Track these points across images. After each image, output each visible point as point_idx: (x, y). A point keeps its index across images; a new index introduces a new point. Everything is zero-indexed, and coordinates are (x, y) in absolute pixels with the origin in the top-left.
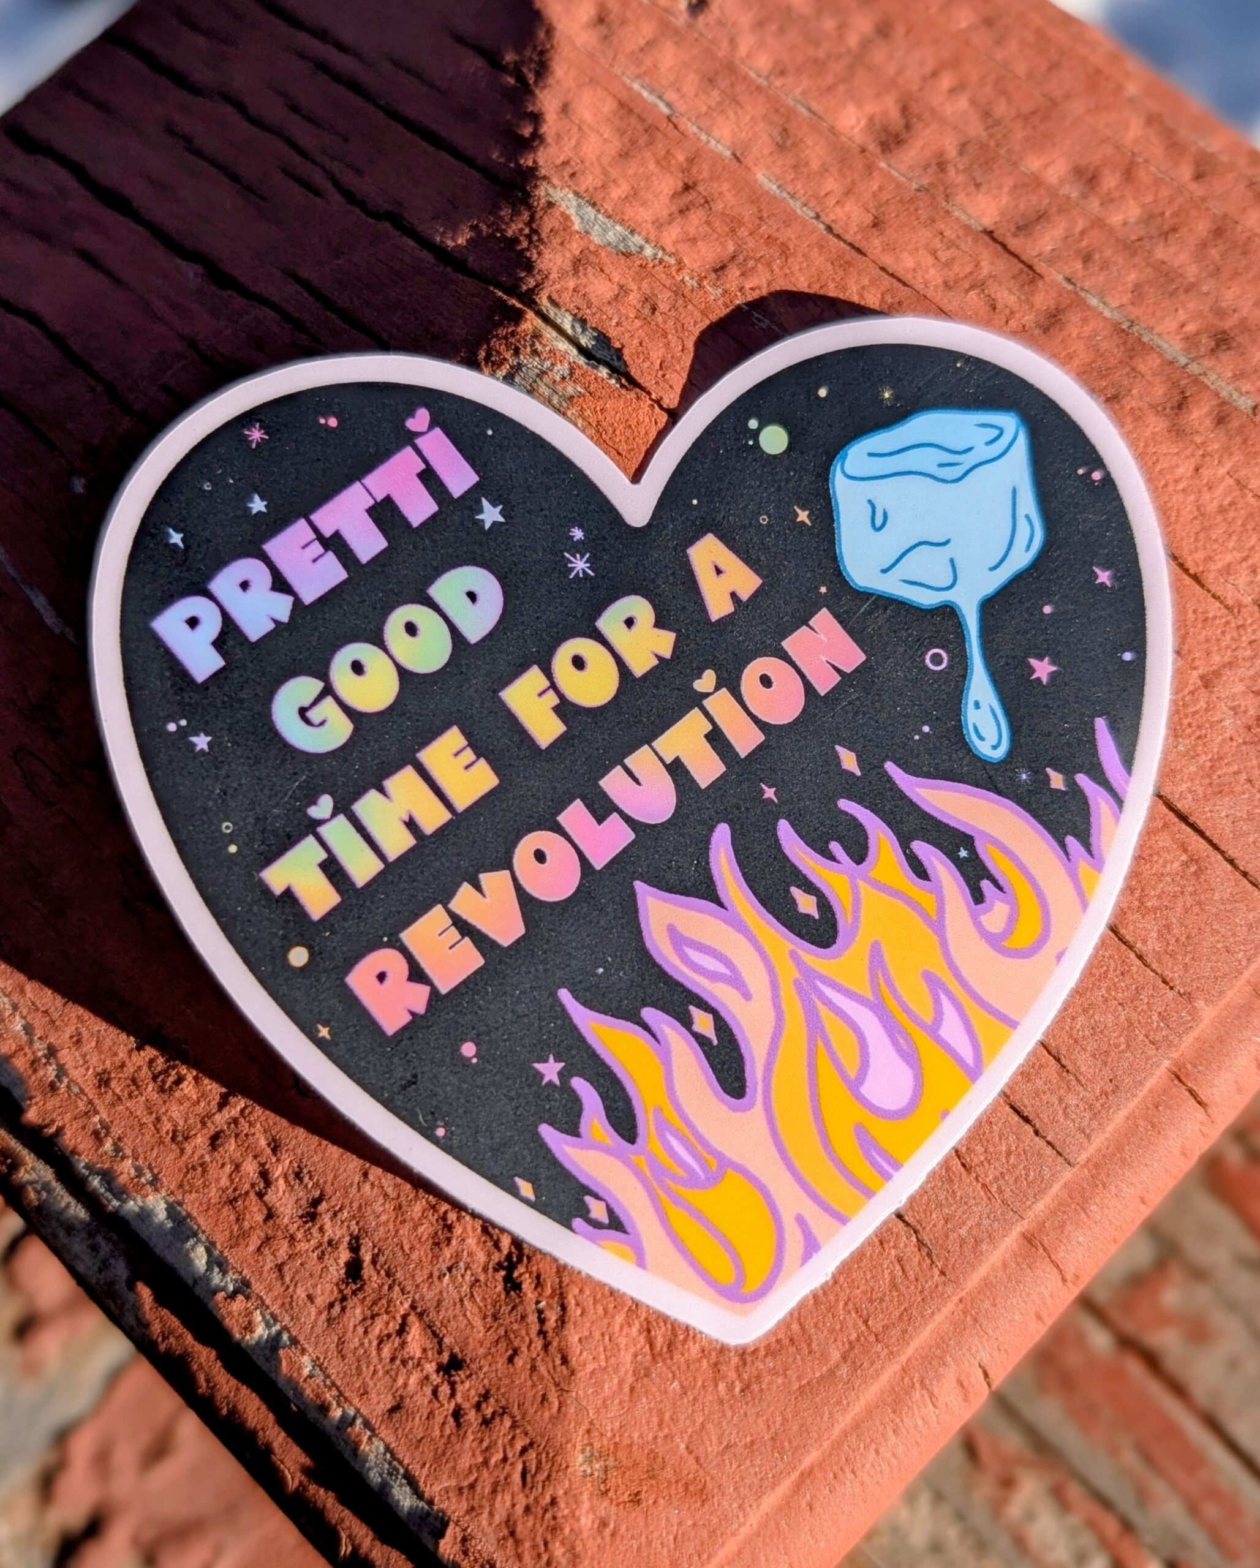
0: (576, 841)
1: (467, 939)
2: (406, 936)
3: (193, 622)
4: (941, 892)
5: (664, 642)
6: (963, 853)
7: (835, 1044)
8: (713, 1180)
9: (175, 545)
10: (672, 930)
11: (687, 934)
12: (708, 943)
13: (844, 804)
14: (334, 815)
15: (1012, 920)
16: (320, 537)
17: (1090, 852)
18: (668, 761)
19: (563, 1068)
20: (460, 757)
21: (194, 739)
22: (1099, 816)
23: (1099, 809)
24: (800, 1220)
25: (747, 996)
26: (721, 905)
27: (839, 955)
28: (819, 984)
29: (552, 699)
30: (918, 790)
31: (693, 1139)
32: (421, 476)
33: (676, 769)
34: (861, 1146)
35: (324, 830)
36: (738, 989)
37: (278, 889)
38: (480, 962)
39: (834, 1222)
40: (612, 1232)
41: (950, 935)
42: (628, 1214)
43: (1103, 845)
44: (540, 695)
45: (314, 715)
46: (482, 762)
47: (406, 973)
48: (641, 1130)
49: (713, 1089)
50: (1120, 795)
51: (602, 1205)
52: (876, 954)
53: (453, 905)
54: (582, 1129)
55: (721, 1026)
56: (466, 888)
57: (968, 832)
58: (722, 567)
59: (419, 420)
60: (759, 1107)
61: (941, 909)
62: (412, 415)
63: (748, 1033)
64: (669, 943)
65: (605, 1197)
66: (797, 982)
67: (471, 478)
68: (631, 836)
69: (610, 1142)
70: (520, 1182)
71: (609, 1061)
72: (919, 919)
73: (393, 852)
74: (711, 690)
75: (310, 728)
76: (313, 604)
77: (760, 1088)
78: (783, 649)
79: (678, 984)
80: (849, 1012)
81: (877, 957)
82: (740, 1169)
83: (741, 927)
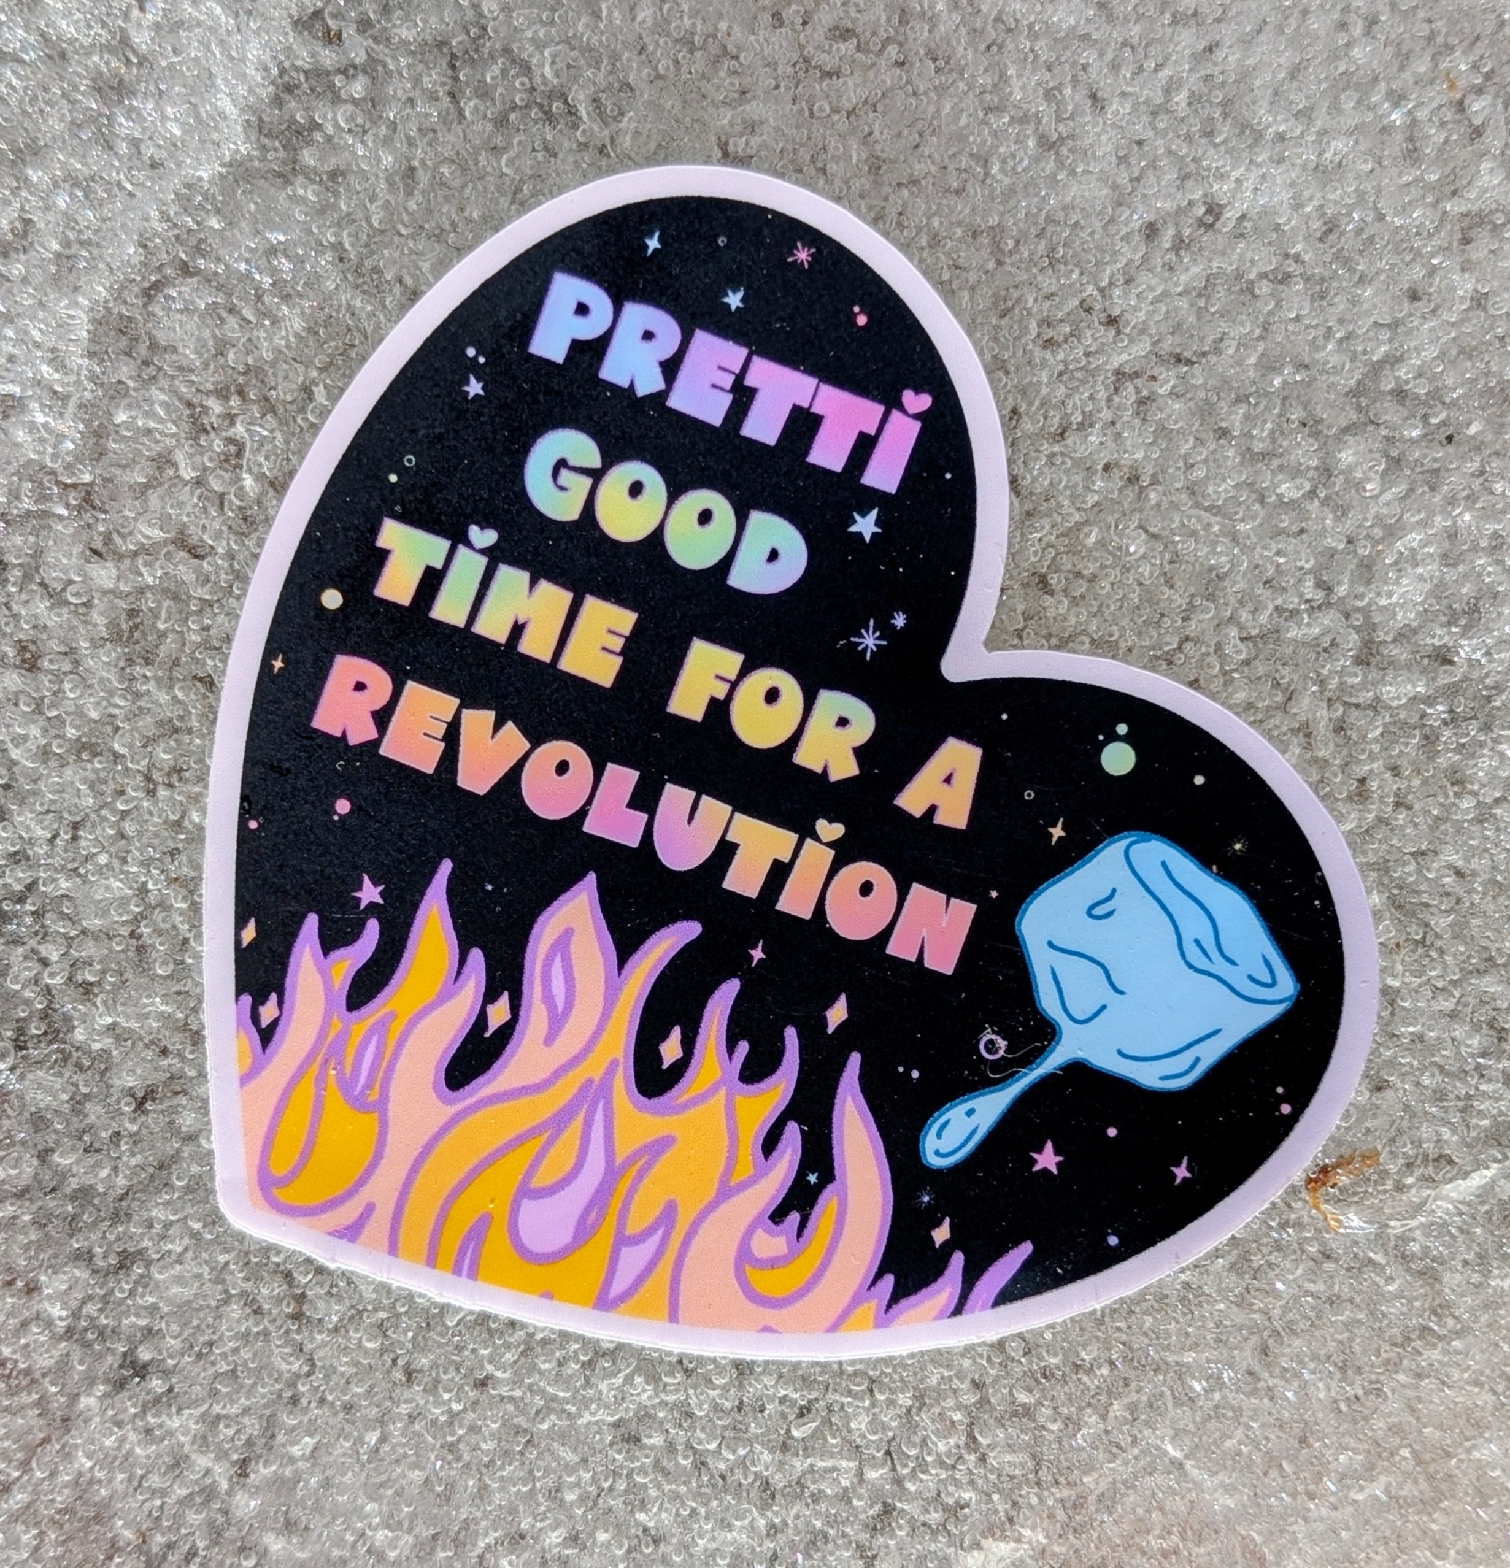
0: (598, 793)
1: (443, 745)
2: (411, 685)
3: (582, 309)
4: (761, 1177)
5: (844, 768)
6: (812, 1178)
7: (553, 1151)
8: (359, 1104)
9: (647, 247)
10: (568, 933)
11: (572, 950)
12: (576, 974)
13: (791, 1034)
14: (482, 552)
15: (773, 1263)
16: (740, 377)
17: (889, 1306)
18: (730, 837)
19: (378, 904)
20: (610, 637)
21: (473, 380)
22: (933, 1295)
23: (939, 1292)
24: (370, 1208)
25: (549, 1040)
26: (621, 966)
27: (640, 1109)
28: (601, 1105)
29: (721, 691)
30: (849, 1098)
31: (384, 1064)
32: (862, 435)
33: (725, 851)
34: (470, 1231)
35: (462, 550)
36: (550, 1028)
37: (382, 542)
38: (429, 769)
39: (386, 1242)
40: (256, 1036)
41: (724, 1208)
42: (282, 1041)
43: (903, 1318)
44: (718, 677)
45: (565, 476)
46: (619, 660)
47: (377, 707)
48: (364, 1010)
49: (442, 1057)
50: (966, 1308)
51: (276, 1013)
52: (663, 1144)
53: (466, 712)
54: (333, 955)
55: (506, 1032)
56: (490, 716)
57: (837, 1172)
58: (955, 780)
59: (918, 402)
60: (451, 1110)
61: (744, 1186)
62: (917, 391)
63: (513, 1062)
64: (554, 937)
65: (285, 1012)
66: (589, 1081)
67: (890, 485)
68: (634, 843)
69: (337, 987)
70: (252, 924)
71: (410, 943)
72: (721, 1168)
73: (482, 628)
74: (824, 840)
75: (551, 480)
76: (671, 411)
77: (469, 1101)
78: (909, 886)
79: (520, 969)
80: (592, 1147)
81: (660, 1146)
82: (383, 1125)
83: (611, 998)
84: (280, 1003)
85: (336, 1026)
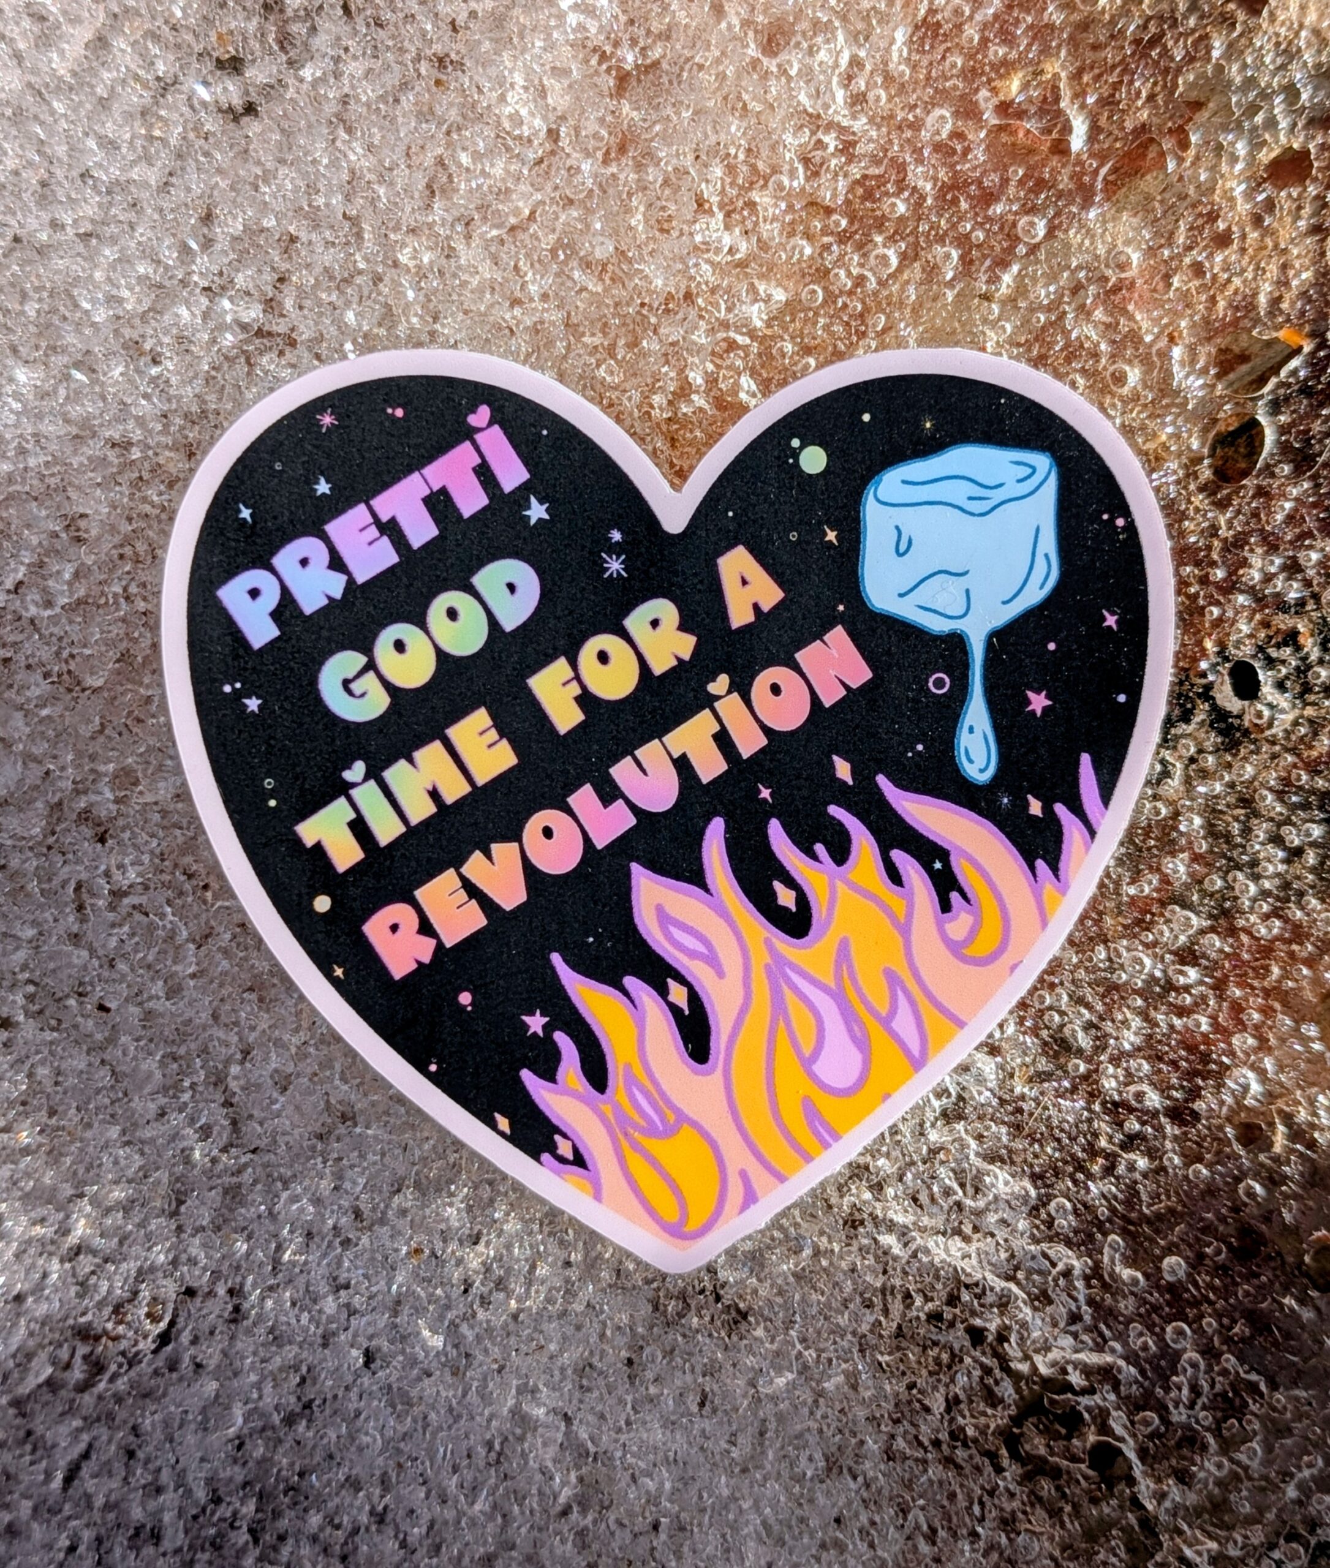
0: (582, 822)
1: (473, 901)
2: (419, 894)
3: (254, 593)
4: (912, 898)
5: (685, 645)
6: (938, 865)
7: (795, 1025)
8: (669, 1132)
9: (244, 519)
10: (660, 910)
11: (673, 915)
12: (691, 924)
13: (834, 810)
14: (366, 779)
15: (974, 930)
16: (377, 521)
17: (1057, 876)
18: (675, 756)
19: (548, 1022)
20: (484, 736)
21: (247, 701)
22: (1070, 843)
23: (1071, 837)
24: (743, 1175)
25: (721, 974)
26: (707, 891)
27: (809, 946)
28: (788, 971)
29: (575, 690)
30: (903, 803)
31: (655, 1095)
32: (476, 470)
33: (682, 765)
34: (806, 1116)
35: (354, 793)
36: (713, 968)
37: (309, 842)
38: (483, 922)
39: (773, 1179)
40: (575, 1168)
41: (915, 938)
42: (590, 1154)
43: (1070, 873)
44: (564, 684)
45: (355, 687)
46: (505, 742)
47: (416, 926)
48: (610, 1082)
49: (679, 1054)
50: (1095, 826)
51: (569, 1144)
52: (844, 947)
53: (464, 870)
54: (559, 1076)
55: (694, 998)
56: (477, 855)
57: (945, 846)
58: (748, 578)
59: (481, 416)
60: (718, 1073)
61: (910, 914)
62: (474, 412)
63: (718, 1008)
64: (655, 921)
65: (574, 1139)
66: (767, 967)
67: (522, 475)
68: (632, 821)
69: (583, 1090)
70: (497, 1116)
71: (589, 1020)
72: (887, 921)
73: (414, 820)
74: (723, 694)
75: (351, 698)
76: (365, 584)
77: (722, 1056)
78: (795, 660)
79: (660, 959)
80: (811, 998)
81: (843, 951)
82: (695, 1125)
83: (723, 913)
84: (565, 1136)
85: (607, 1109)
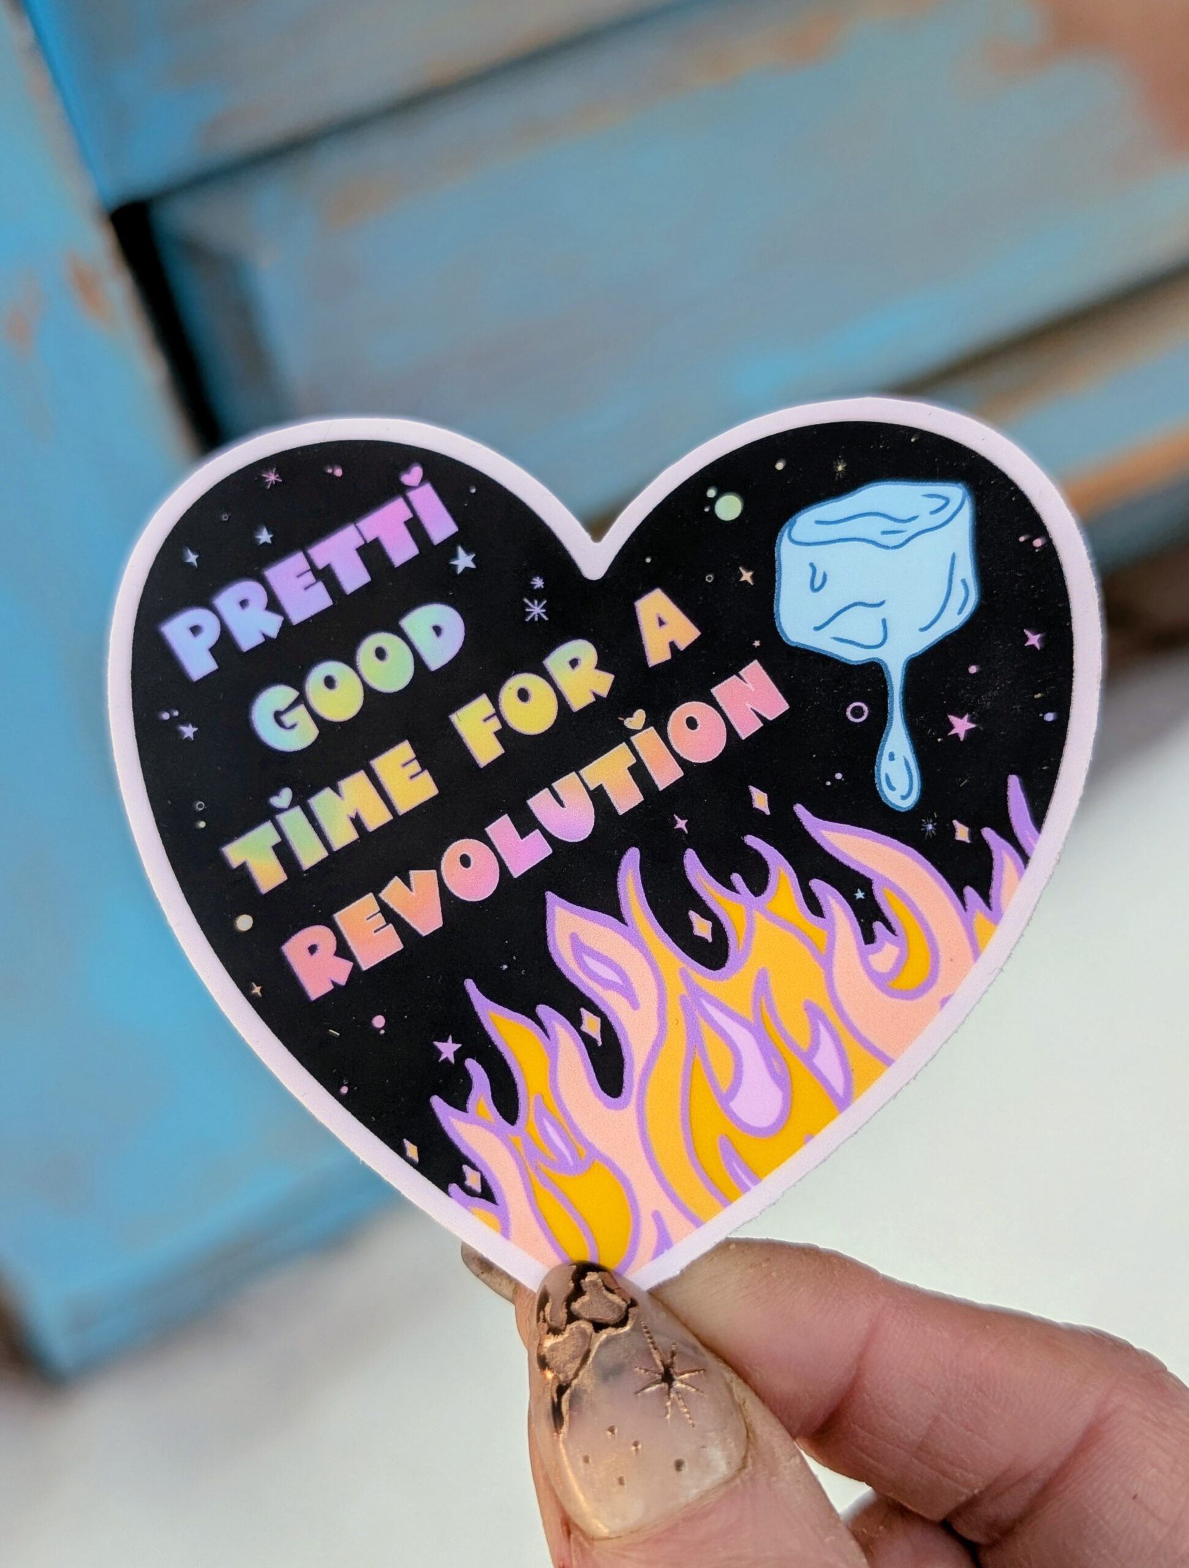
0: (499, 850)
1: (391, 925)
2: (338, 917)
3: (196, 630)
4: (833, 929)
5: (603, 683)
6: (860, 895)
7: (712, 1061)
8: (580, 1167)
9: (191, 564)
10: (574, 938)
11: (587, 944)
12: (605, 953)
13: (751, 840)
14: (292, 805)
15: (900, 962)
16: (313, 568)
17: (988, 904)
18: (592, 787)
19: (459, 1049)
20: (407, 768)
21: (183, 728)
22: (1002, 870)
23: (1002, 863)
24: (657, 1217)
25: (635, 1005)
26: (621, 920)
27: (726, 978)
28: (704, 1002)
29: (495, 724)
30: (824, 832)
31: (566, 1127)
32: (407, 523)
33: (599, 797)
34: (724, 1157)
35: (282, 818)
36: (627, 998)
37: (235, 863)
38: (399, 946)
39: (689, 1224)
40: (483, 1201)
41: (837, 971)
42: (499, 1188)
43: (1003, 901)
44: (485, 720)
45: (287, 719)
46: (426, 773)
47: (334, 949)
48: (521, 1113)
49: (592, 1085)
50: (1027, 851)
51: (478, 1175)
52: (761, 980)
53: (383, 895)
54: (470, 1104)
55: (607, 1028)
56: (396, 881)
57: (867, 875)
58: (665, 619)
59: (413, 476)
60: (632, 1108)
61: (831, 945)
62: (407, 471)
63: (631, 1038)
64: (570, 949)
65: (483, 1170)
66: (682, 997)
67: (451, 528)
68: (548, 851)
69: (492, 1120)
70: (407, 1144)
71: (501, 1048)
72: (808, 953)
73: (338, 844)
74: (641, 728)
75: (282, 730)
76: (299, 625)
77: (635, 1090)
78: (711, 695)
79: (573, 988)
80: (729, 1031)
81: (762, 983)
82: (608, 1162)
83: (638, 942)
84: (474, 1167)
